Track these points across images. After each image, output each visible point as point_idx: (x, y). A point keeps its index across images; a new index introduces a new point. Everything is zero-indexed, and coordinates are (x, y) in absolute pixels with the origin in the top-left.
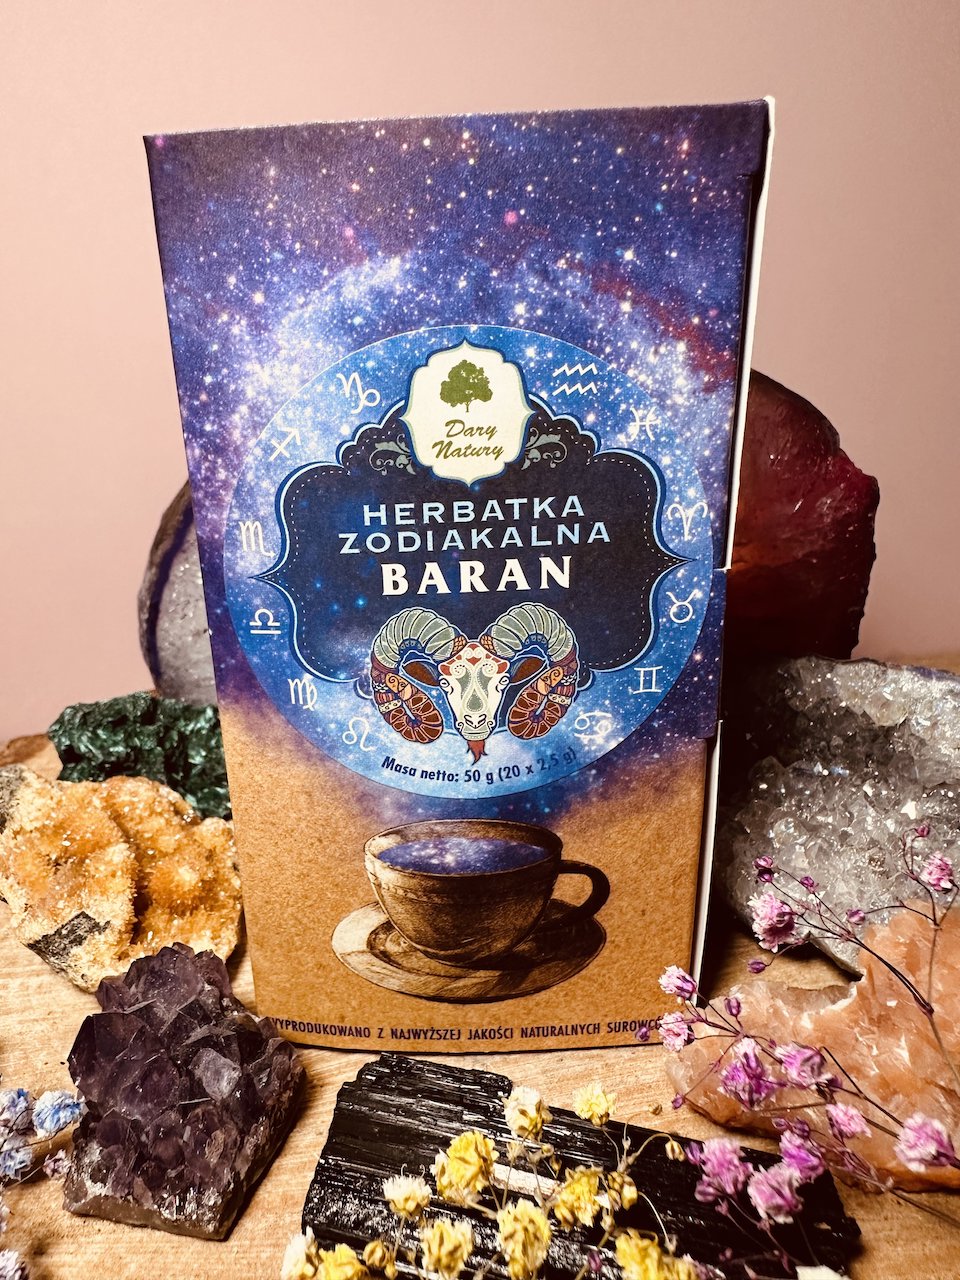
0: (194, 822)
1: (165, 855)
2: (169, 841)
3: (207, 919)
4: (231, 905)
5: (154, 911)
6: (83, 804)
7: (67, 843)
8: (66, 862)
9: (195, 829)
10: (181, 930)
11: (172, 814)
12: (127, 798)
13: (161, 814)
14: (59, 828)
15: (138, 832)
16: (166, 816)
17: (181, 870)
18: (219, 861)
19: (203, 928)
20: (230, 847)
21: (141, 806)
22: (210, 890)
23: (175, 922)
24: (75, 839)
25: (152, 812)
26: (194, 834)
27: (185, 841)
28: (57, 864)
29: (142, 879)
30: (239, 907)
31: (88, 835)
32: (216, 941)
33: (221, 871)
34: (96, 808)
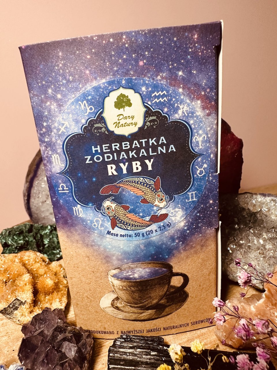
0: (49, 264)
1: (41, 275)
2: (42, 271)
3: (57, 295)
4: (64, 289)
5: (40, 295)
6: (13, 262)
7: (8, 275)
8: (9, 282)
9: (50, 266)
10: (49, 300)
11: (42, 262)
12: (27, 258)
13: (38, 262)
14: (6, 270)
15: (31, 269)
16: (40, 262)
17: (47, 280)
18: (59, 275)
19: (56, 298)
20: (62, 271)
21: (32, 260)
22: (57, 285)
23: (47, 297)
24: (11, 274)
25: (36, 262)
26: (50, 267)
27: (47, 270)
28: (6, 282)
29: (35, 284)
30: (67, 290)
31: (16, 272)
32: (61, 302)
33: (60, 279)
34: (17, 263)
